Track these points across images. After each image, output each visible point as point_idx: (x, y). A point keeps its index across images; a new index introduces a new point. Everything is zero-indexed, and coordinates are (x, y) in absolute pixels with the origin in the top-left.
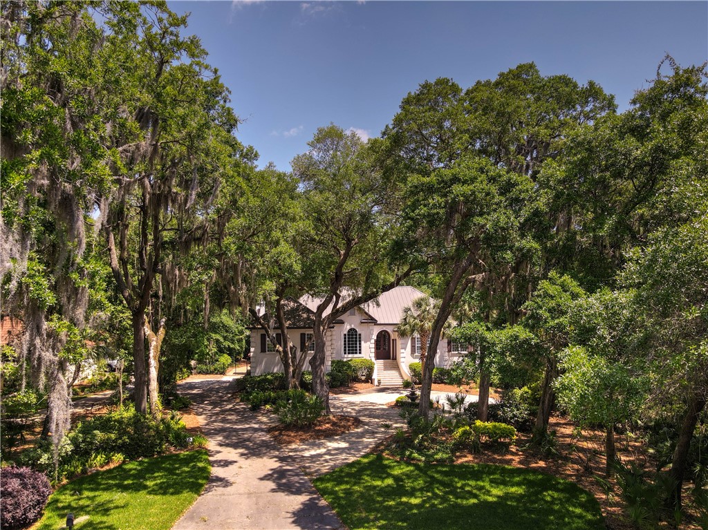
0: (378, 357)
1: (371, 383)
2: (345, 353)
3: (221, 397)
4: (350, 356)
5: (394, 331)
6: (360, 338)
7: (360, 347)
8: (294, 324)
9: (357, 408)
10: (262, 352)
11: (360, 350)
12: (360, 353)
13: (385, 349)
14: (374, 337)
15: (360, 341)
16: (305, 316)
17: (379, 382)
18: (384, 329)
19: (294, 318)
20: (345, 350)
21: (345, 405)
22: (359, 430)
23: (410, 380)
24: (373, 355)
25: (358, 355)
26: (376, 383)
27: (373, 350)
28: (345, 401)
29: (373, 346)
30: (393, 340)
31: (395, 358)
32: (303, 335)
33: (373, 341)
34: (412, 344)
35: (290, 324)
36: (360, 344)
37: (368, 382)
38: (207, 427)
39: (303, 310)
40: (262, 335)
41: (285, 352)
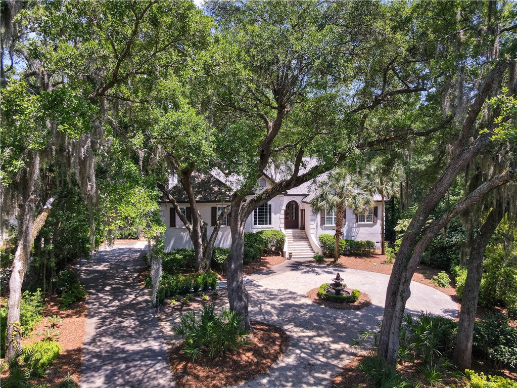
0: (287, 227)
1: (283, 256)
2: (255, 224)
3: (126, 278)
4: (260, 226)
5: (303, 202)
6: (270, 209)
7: (270, 218)
8: (204, 197)
9: (276, 303)
10: (171, 226)
11: (270, 220)
12: (270, 224)
13: (294, 219)
14: (284, 208)
15: (270, 212)
16: (216, 189)
17: (290, 255)
18: (293, 199)
19: (205, 190)
20: (255, 221)
21: (263, 297)
22: (291, 360)
23: (320, 254)
24: (283, 225)
25: (268, 226)
26: (287, 256)
27: (283, 221)
28: (262, 289)
29: (283, 216)
30: (302, 210)
31: (303, 228)
32: (214, 210)
33: (283, 212)
34: (321, 215)
35: (200, 198)
36: (270, 215)
37: (279, 255)
38: (91, 348)
39: (214, 182)
40: (171, 208)
41: (195, 230)
